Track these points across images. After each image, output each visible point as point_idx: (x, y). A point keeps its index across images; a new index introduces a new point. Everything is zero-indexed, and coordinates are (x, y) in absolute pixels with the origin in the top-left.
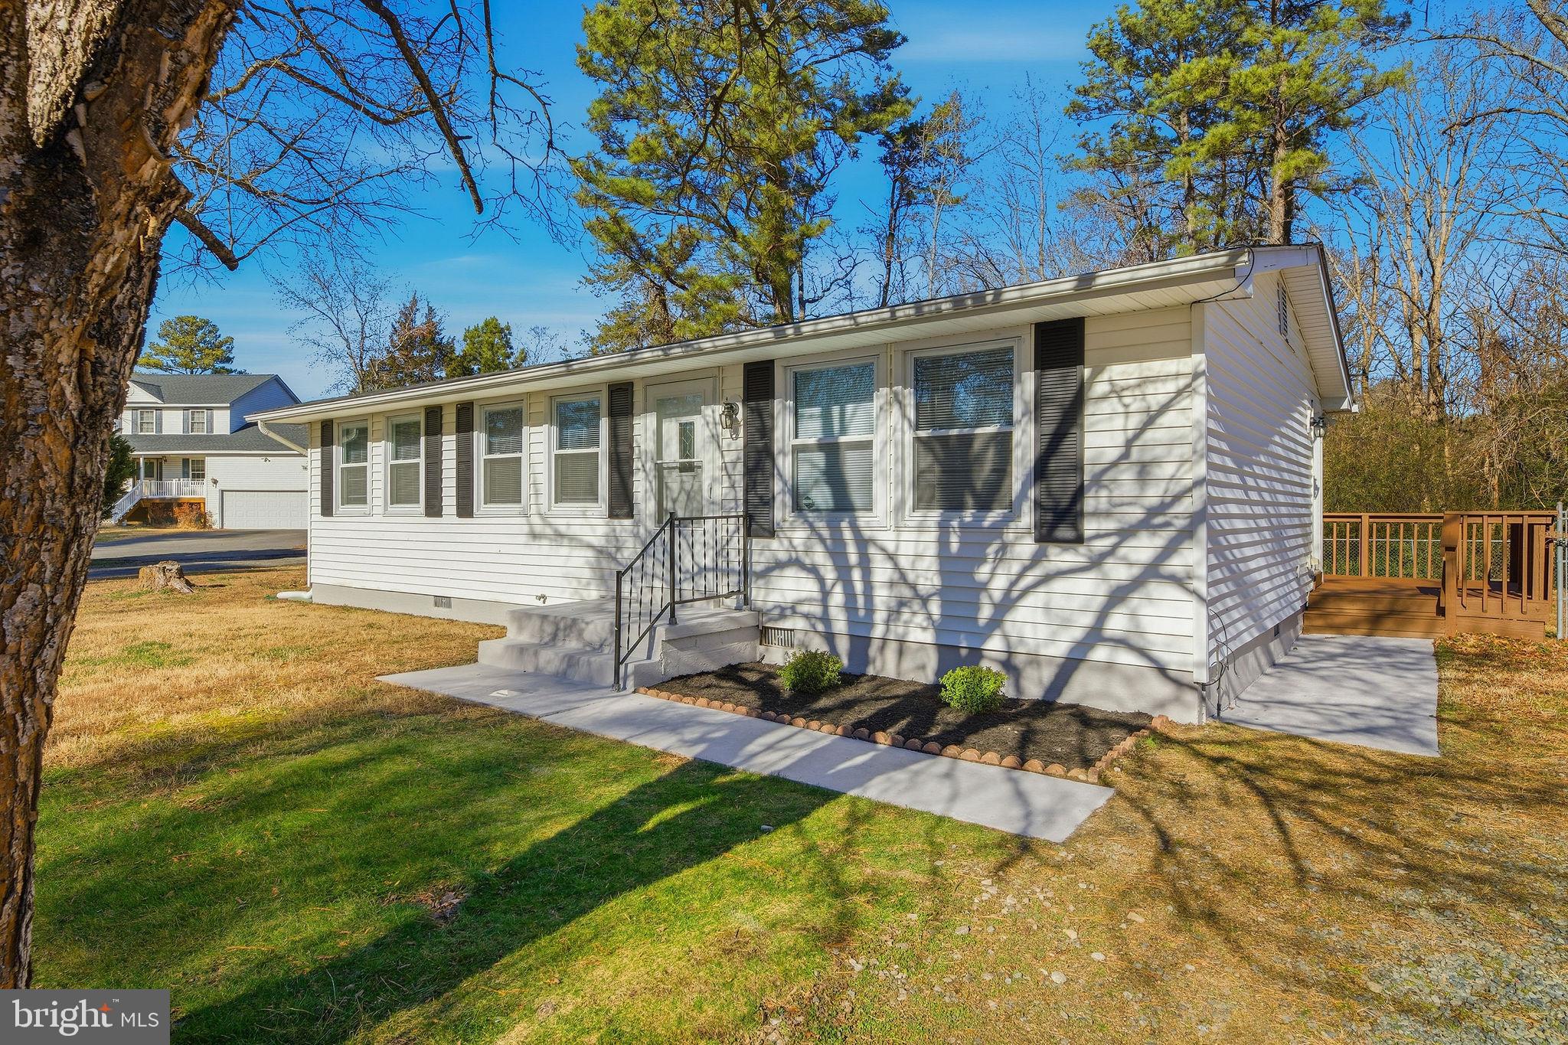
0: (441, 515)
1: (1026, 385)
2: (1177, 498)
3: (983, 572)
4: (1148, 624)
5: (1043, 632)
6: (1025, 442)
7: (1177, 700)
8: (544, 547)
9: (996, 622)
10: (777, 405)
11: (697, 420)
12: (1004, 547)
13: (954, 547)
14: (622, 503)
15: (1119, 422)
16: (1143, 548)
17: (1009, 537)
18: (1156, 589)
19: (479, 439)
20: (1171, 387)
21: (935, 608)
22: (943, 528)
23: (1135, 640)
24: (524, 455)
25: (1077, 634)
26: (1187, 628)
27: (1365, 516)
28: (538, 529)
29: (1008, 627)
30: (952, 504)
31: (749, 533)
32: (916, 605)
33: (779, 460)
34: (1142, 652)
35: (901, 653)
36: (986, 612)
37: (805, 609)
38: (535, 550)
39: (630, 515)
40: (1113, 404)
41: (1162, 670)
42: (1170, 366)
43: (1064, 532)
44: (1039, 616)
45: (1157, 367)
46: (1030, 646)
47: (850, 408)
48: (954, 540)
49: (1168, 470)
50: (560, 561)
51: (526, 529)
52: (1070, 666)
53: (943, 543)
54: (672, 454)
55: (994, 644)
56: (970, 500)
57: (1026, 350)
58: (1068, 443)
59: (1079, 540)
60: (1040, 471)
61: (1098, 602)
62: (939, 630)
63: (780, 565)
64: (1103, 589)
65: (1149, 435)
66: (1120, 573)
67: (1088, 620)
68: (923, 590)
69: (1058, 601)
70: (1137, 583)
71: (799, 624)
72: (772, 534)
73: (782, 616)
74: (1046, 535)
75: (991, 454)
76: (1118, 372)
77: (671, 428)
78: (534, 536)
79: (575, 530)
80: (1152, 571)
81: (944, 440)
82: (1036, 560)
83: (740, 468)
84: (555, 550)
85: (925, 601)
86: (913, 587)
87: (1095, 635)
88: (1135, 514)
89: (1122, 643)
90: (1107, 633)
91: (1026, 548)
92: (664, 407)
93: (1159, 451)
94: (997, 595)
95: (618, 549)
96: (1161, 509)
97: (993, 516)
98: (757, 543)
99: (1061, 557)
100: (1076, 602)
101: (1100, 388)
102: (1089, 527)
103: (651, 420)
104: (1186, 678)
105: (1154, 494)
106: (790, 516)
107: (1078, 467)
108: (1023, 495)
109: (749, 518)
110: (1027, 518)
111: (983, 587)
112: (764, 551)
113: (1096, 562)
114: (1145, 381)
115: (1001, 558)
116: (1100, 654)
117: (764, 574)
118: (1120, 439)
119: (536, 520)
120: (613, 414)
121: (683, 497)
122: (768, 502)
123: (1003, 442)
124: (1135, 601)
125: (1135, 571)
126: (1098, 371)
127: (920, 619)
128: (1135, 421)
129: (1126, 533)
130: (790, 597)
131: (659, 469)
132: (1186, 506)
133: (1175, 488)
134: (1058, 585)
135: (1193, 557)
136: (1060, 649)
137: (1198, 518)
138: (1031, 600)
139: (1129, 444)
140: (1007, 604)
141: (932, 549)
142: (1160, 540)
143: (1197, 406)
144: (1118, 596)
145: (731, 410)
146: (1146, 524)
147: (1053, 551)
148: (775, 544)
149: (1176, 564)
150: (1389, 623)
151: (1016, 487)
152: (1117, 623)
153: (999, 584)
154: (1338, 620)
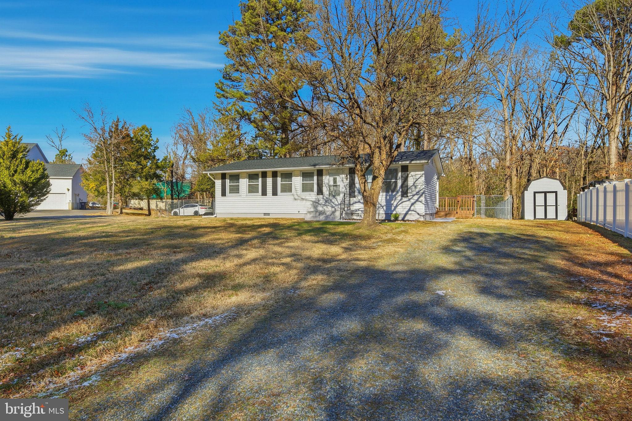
0: (266, 195)
1: (400, 174)
2: (420, 191)
3: (392, 202)
4: (416, 208)
5: (402, 210)
6: (399, 183)
7: (420, 218)
8: (299, 201)
9: (395, 209)
10: (356, 176)
11: (338, 177)
12: (396, 198)
13: (388, 198)
14: (320, 192)
15: (413, 180)
16: (416, 197)
17: (397, 196)
18: (417, 203)
19: (279, 179)
20: (420, 176)
21: (385, 208)
22: (386, 195)
23: (415, 210)
24: (293, 183)
25: (407, 210)
26: (422, 208)
27: (447, 198)
28: (297, 198)
29: (397, 210)
30: (387, 192)
31: (350, 197)
32: (381, 208)
33: (356, 185)
34: (415, 211)
35: (379, 215)
36: (393, 208)
37: (361, 210)
38: (296, 202)
39: (322, 194)
40: (412, 178)
41: (418, 214)
42: (419, 173)
43: (405, 196)
44: (401, 208)
45: (417, 173)
46: (400, 212)
47: (369, 176)
48: (388, 197)
49: (419, 187)
50: (303, 204)
51: (293, 198)
52: (406, 214)
53: (386, 198)
54: (332, 183)
55: (394, 212)
56: (390, 191)
57: (400, 169)
58: (406, 183)
59: (408, 196)
60: (402, 186)
61: (410, 205)
62: (385, 211)
63: (356, 202)
64: (410, 203)
65: (416, 182)
66: (412, 201)
67: (408, 208)
68: (382, 205)
69: (404, 205)
70: (415, 202)
71: (360, 212)
72: (355, 197)
73: (356, 211)
74: (402, 196)
75: (394, 184)
76: (412, 173)
77: (331, 179)
78: (295, 199)
79: (306, 198)
80: (417, 200)
81: (386, 182)
82: (401, 200)
83: (348, 186)
84: (301, 202)
85: (383, 207)
86: (381, 205)
87: (409, 210)
88: (415, 193)
89: (413, 210)
90: (411, 209)
91: (399, 198)
92: (330, 174)
93: (418, 184)
94: (395, 205)
95: (319, 201)
96: (418, 192)
97: (394, 193)
98: (351, 199)
99: (405, 199)
100: (406, 205)
101: (410, 175)
102: (409, 195)
103: (328, 177)
104: (422, 214)
105: (417, 190)
106: (358, 194)
107: (407, 186)
108: (399, 190)
109: (350, 195)
110: (400, 194)
111: (393, 204)
112: (353, 200)
113: (409, 200)
114: (416, 175)
115: (395, 200)
116: (410, 212)
117: (352, 204)
118: (413, 182)
119: (296, 196)
120: (318, 175)
121: (334, 191)
122: (354, 192)
123: (396, 183)
124: (415, 205)
125: (415, 201)
126: (410, 173)
127: (382, 210)
128: (415, 180)
129: (413, 196)
130: (358, 208)
131: (329, 186)
132: (422, 191)
133: (420, 189)
134: (404, 203)
135: (422, 199)
136: (405, 212)
137: (423, 193)
138: (400, 205)
139: (414, 183)
140: (397, 206)
141: (384, 199)
142: (418, 196)
143: (423, 179)
144: (412, 204)
145: (347, 176)
146: (416, 194)
147: (403, 198)
148: (354, 199)
149: (420, 200)
150: (448, 215)
151: (398, 189)
152: (412, 208)
153: (395, 204)
154: (440, 215)
